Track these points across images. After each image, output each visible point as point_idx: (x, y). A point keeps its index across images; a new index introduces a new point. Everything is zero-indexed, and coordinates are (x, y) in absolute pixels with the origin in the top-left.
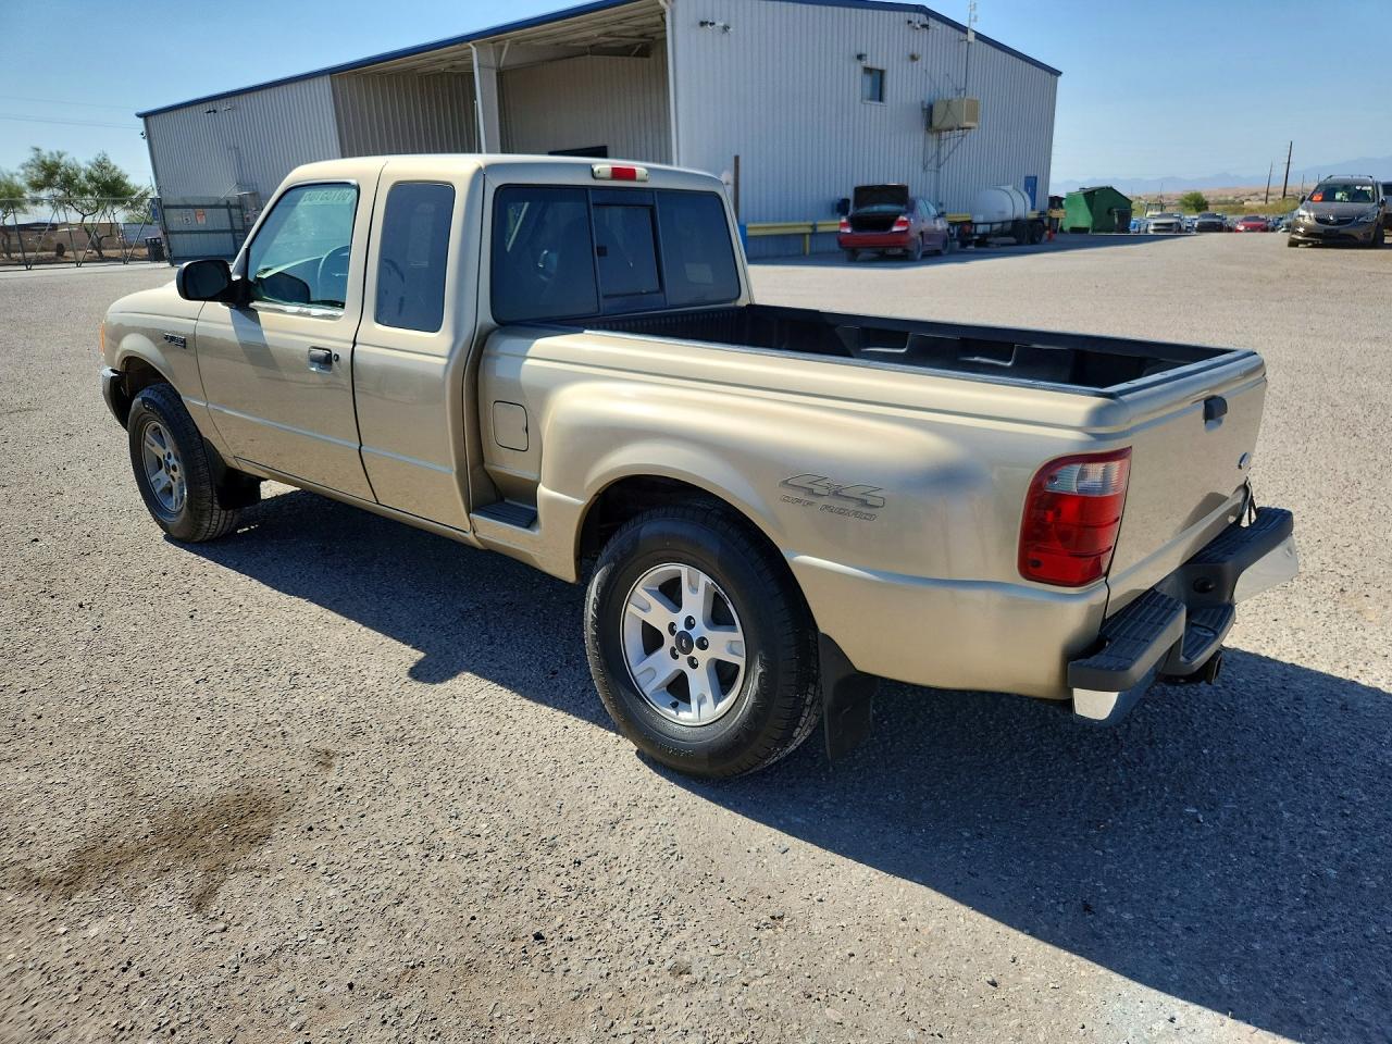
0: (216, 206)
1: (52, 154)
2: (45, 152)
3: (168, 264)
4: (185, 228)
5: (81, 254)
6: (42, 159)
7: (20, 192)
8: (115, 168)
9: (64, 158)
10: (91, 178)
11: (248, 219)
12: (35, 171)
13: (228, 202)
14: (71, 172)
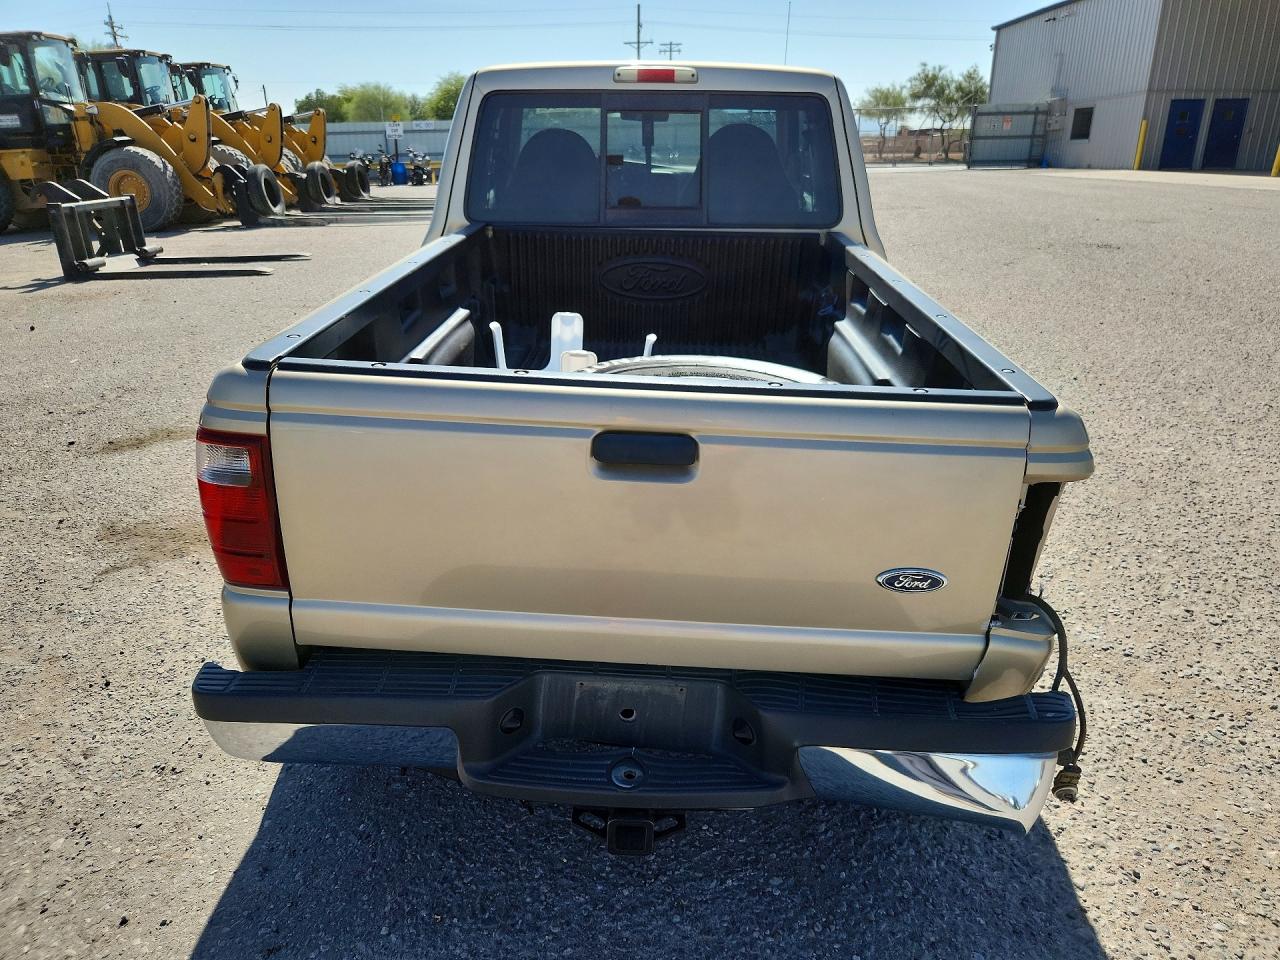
0: (1026, 113)
1: (934, 68)
2: (929, 68)
3: (965, 167)
4: (989, 134)
5: (934, 156)
6: (926, 72)
7: (903, 103)
8: (981, 79)
9: (943, 72)
10: (959, 88)
11: (1049, 124)
12: (918, 83)
13: (1037, 108)
14: (945, 83)
